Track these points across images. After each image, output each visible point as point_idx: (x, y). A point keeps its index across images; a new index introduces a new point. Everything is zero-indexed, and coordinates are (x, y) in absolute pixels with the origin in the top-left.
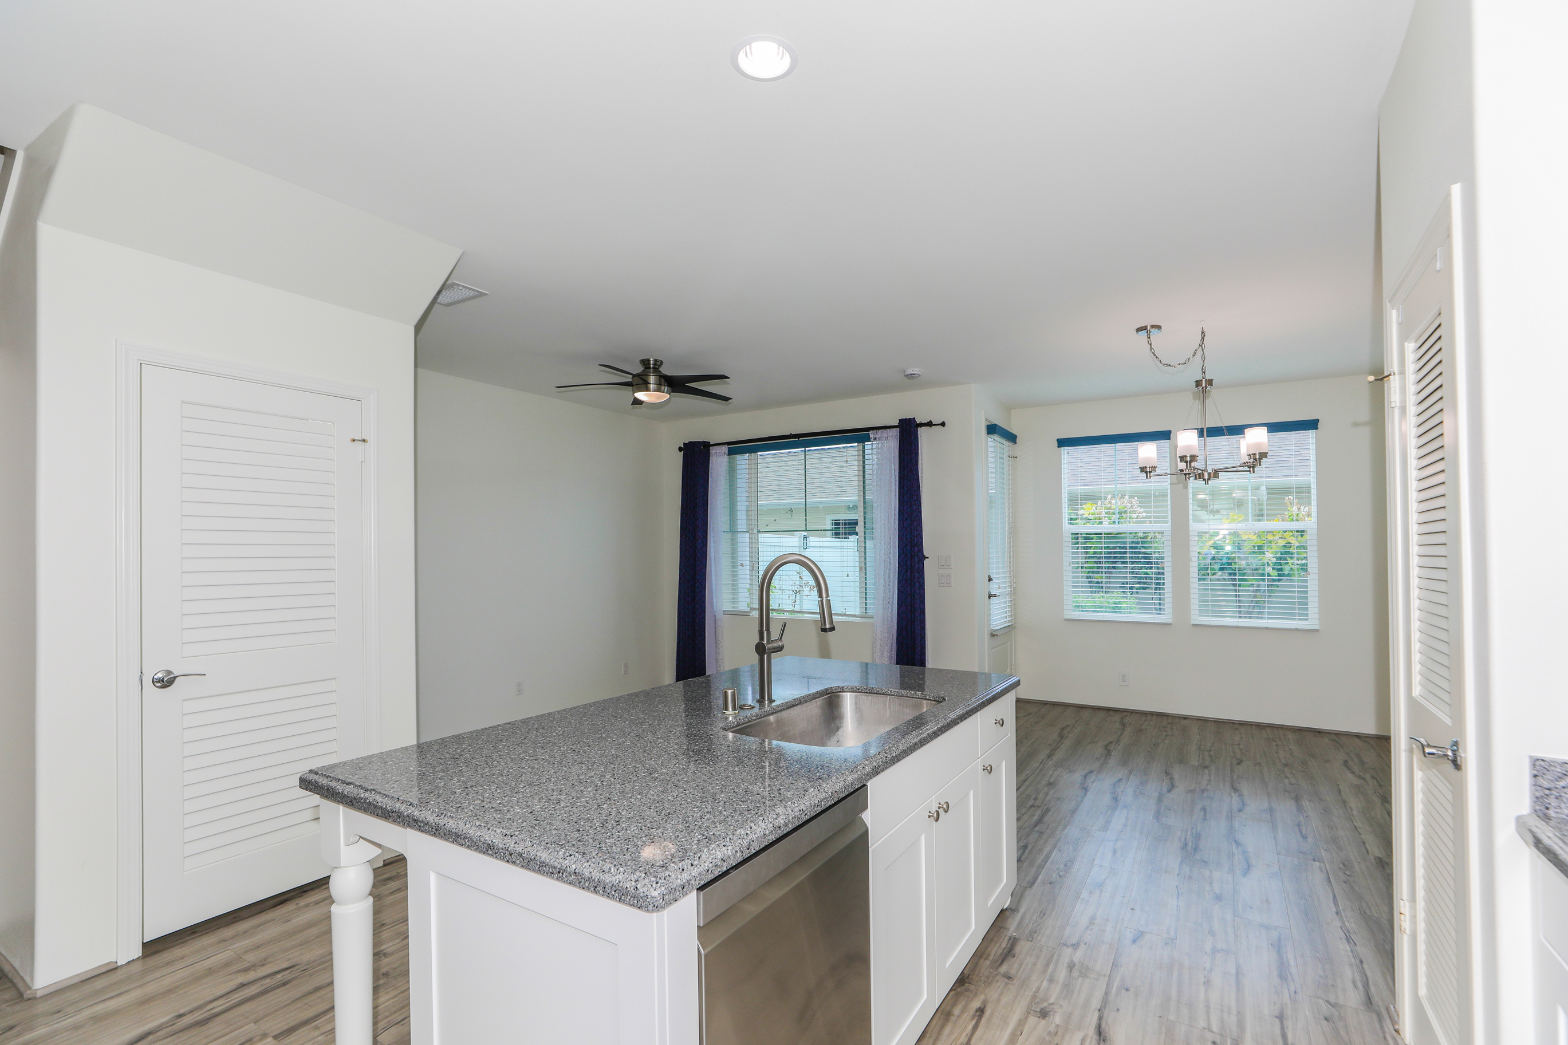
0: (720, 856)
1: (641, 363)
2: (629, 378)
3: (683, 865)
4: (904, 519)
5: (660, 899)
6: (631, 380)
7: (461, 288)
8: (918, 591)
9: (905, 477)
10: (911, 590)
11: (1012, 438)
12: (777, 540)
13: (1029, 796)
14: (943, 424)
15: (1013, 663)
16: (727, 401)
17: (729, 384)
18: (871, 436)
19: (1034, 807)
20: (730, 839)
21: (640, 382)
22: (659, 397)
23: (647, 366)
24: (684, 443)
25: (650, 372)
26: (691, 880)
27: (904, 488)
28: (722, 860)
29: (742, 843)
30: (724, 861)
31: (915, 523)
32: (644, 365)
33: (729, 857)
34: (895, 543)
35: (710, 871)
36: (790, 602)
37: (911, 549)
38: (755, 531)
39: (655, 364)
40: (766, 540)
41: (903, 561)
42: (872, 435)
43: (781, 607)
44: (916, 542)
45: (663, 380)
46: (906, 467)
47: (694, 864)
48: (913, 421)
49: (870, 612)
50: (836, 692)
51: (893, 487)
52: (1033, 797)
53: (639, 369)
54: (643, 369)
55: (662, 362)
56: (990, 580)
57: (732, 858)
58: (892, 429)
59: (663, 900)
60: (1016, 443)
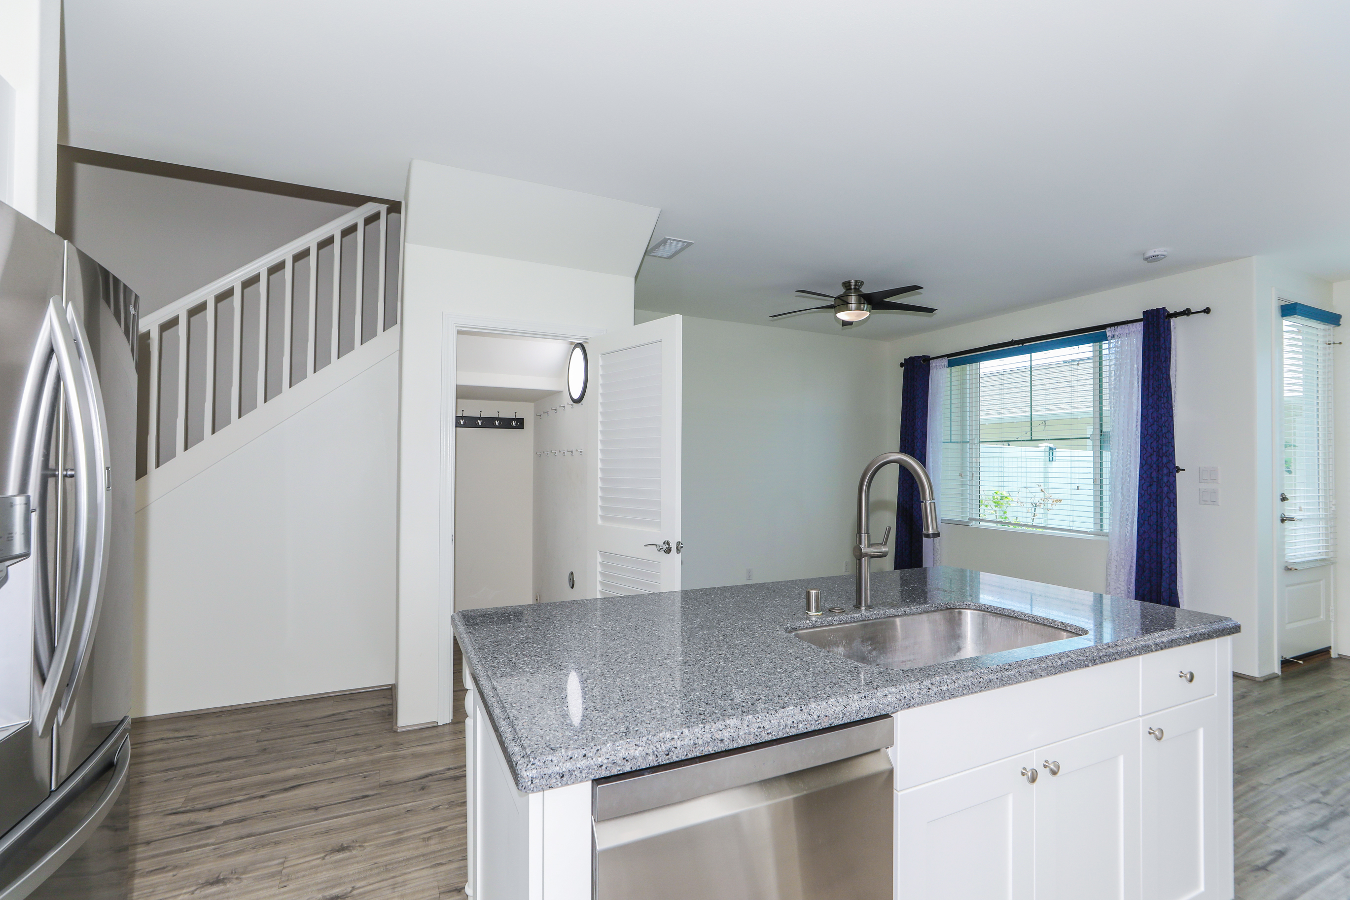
0: (622, 754)
1: (843, 286)
2: (832, 301)
3: (573, 753)
4: (1149, 424)
5: (528, 781)
6: (833, 303)
7: (672, 242)
8: (1166, 508)
9: (1151, 377)
10: (1157, 507)
11: (1333, 319)
12: (998, 450)
13: (1316, 786)
14: (1207, 311)
15: (1332, 608)
16: (932, 312)
17: (921, 294)
18: (1108, 334)
19: (1319, 803)
20: (648, 739)
21: (842, 303)
22: (858, 316)
23: (849, 288)
24: (905, 359)
25: (851, 293)
26: (574, 771)
27: (1148, 389)
28: (624, 759)
29: (659, 746)
30: (627, 760)
31: (1164, 430)
32: (846, 287)
33: (635, 758)
34: (1136, 452)
35: (604, 767)
36: (1030, 515)
37: (1157, 460)
38: (976, 441)
39: (855, 285)
40: (986, 450)
41: (1146, 472)
42: (1109, 332)
43: (1018, 520)
44: (1164, 451)
45: (862, 300)
46: (1151, 365)
47: (587, 755)
48: (1162, 312)
49: (1106, 528)
50: (959, 608)
51: (1135, 390)
52: (1323, 789)
53: (841, 291)
54: (844, 291)
55: (862, 283)
56: (1284, 499)
57: (640, 759)
58: (1134, 324)
59: (532, 783)
60: (1339, 325)
